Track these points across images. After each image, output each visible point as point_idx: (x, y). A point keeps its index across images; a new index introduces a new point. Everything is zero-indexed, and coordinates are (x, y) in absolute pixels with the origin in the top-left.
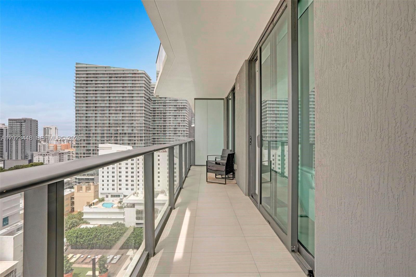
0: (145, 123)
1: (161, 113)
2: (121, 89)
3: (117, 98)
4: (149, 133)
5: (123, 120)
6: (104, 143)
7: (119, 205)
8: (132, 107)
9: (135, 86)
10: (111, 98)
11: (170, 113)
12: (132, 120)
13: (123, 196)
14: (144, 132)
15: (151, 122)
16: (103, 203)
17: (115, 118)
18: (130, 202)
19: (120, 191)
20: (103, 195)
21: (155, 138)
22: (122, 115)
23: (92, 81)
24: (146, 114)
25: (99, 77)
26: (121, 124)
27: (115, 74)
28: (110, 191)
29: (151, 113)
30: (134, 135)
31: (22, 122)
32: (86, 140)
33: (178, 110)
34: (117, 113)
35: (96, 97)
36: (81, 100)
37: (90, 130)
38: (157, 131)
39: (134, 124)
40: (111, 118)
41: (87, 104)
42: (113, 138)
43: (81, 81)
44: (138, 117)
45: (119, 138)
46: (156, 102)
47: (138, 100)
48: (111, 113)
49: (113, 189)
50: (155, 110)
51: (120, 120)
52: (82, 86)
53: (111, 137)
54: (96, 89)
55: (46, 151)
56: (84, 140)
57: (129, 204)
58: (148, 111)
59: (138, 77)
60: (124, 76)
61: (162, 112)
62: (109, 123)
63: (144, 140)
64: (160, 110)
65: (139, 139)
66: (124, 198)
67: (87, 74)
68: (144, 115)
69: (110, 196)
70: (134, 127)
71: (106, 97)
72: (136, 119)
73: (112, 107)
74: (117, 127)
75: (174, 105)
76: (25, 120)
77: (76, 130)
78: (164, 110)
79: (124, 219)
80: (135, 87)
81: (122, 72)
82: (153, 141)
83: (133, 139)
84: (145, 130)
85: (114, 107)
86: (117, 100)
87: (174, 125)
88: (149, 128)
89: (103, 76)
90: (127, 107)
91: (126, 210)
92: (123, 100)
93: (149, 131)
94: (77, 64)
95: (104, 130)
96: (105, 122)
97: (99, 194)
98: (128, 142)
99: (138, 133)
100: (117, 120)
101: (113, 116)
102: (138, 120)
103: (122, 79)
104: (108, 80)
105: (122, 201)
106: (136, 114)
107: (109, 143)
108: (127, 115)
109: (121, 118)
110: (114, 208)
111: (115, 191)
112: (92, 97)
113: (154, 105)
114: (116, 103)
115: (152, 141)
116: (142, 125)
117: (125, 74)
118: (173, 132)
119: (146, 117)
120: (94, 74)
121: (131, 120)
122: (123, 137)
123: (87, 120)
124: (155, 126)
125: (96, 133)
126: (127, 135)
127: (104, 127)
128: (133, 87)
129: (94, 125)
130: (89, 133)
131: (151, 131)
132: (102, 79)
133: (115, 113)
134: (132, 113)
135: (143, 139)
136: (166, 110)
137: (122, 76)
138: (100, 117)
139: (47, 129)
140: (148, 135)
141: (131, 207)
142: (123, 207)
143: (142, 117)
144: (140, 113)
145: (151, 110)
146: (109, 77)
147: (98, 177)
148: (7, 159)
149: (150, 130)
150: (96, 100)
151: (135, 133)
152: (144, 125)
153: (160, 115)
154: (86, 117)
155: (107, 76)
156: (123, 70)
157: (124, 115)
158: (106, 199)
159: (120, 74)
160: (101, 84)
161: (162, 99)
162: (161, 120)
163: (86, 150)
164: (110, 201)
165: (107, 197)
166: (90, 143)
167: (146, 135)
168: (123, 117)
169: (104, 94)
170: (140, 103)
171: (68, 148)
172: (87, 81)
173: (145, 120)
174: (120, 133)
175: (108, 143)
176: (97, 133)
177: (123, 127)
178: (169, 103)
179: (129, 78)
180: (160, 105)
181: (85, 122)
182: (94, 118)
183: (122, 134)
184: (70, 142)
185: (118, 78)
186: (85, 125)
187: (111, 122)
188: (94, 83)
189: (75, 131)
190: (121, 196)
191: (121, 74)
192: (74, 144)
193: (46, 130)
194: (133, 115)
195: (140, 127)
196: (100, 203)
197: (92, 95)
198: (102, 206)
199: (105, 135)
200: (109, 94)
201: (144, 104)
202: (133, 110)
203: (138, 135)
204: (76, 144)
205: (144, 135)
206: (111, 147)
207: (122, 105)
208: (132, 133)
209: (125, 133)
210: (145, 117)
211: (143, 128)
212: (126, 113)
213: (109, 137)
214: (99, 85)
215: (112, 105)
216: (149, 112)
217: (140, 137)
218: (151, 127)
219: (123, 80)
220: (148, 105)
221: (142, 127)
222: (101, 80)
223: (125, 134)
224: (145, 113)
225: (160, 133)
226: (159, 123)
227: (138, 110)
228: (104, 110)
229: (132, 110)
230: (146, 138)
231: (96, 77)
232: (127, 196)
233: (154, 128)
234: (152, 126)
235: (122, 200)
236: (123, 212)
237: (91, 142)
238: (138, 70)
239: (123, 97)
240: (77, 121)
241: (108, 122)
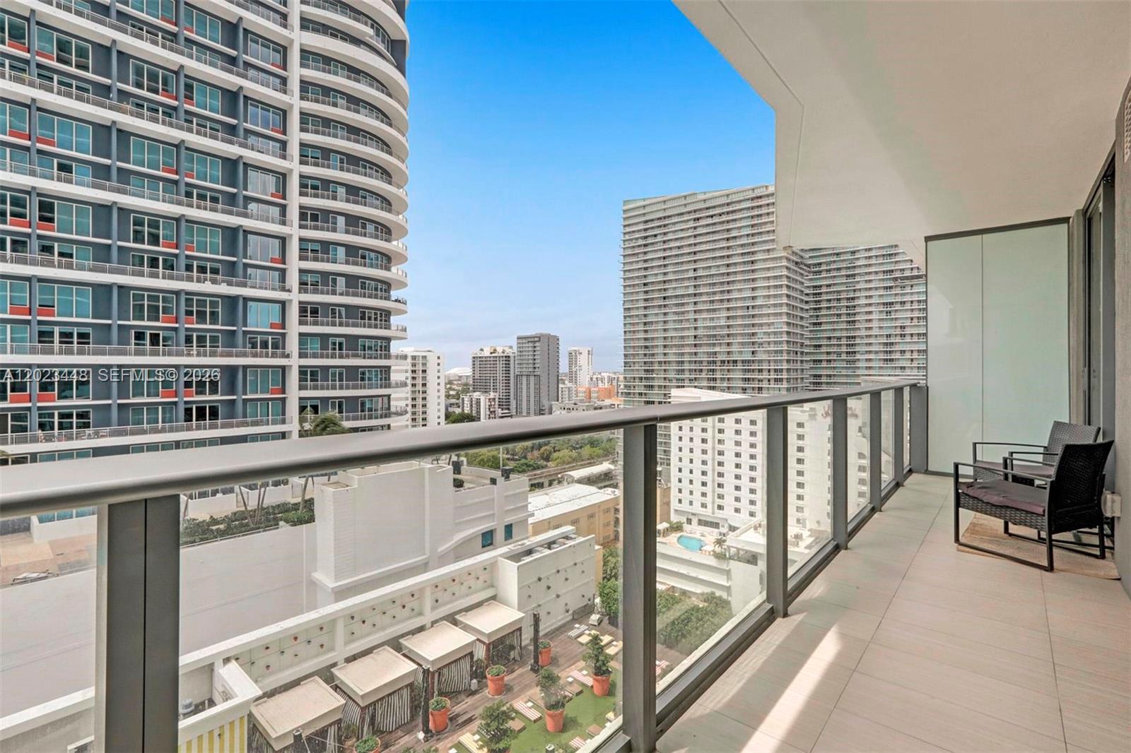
0: (788, 333)
1: (839, 300)
2: (724, 244)
3: (713, 271)
4: (802, 361)
5: (728, 327)
6: (683, 387)
7: (718, 549)
8: (753, 289)
9: (760, 231)
10: (700, 273)
11: (870, 297)
12: (753, 325)
13: (726, 525)
14: (785, 357)
15: (807, 327)
16: (679, 534)
17: (708, 322)
18: (745, 548)
19: (719, 514)
20: (678, 514)
21: (820, 376)
22: (725, 314)
23: (655, 236)
24: (793, 306)
25: (670, 224)
26: (722, 336)
27: (707, 208)
28: (697, 508)
29: (807, 302)
30: (759, 366)
31: (535, 342)
32: (645, 378)
33: (896, 286)
34: (714, 310)
35: (665, 274)
36: (634, 285)
37: (653, 355)
38: (828, 353)
39: (759, 336)
40: (700, 324)
41: (646, 292)
42: (703, 375)
43: (634, 241)
44: (768, 315)
45: (718, 375)
46: (823, 267)
47: (769, 269)
48: (700, 311)
49: (704, 506)
50: (821, 293)
51: (721, 327)
52: (637, 251)
53: (701, 371)
54: (664, 255)
55: (573, 402)
56: (641, 379)
57: (741, 553)
58: (796, 298)
59: (768, 205)
60: (731, 209)
61: (844, 296)
62: (695, 337)
63: (787, 379)
64: (834, 292)
65: (773, 376)
66: (731, 533)
67: (646, 222)
68: (785, 310)
69: (695, 521)
70: (759, 344)
71: (687, 270)
72: (765, 320)
73: (701, 294)
74: (714, 345)
75: (884, 272)
76: (540, 337)
77: (626, 356)
78: (848, 291)
79: (728, 589)
80: (761, 233)
81: (725, 200)
82: (814, 383)
83: (756, 376)
84: (789, 352)
85: (707, 294)
86: (713, 275)
87: (885, 332)
88: (802, 345)
89: (679, 220)
90: (740, 290)
91: (735, 566)
92: (728, 274)
93: (802, 353)
94: (625, 202)
95: (683, 354)
96: (686, 333)
97: (672, 511)
98: (741, 384)
99: (769, 361)
100: (714, 327)
101: (703, 318)
102: (769, 325)
103: (724, 218)
104: (691, 228)
105: (724, 541)
106: (764, 309)
107: (695, 387)
108: (740, 313)
109: (723, 322)
110: (704, 552)
111: (708, 511)
112: (656, 275)
113: (815, 279)
114: (710, 284)
115: (810, 383)
116: (782, 338)
117: (733, 205)
118: (882, 356)
119: (793, 315)
120: (660, 219)
121: (748, 325)
122: (728, 370)
123: (646, 331)
124: (819, 338)
125: (665, 362)
126: (740, 367)
127: (683, 346)
128: (753, 235)
129: (661, 343)
130: (652, 363)
131: (807, 353)
132: (677, 228)
133: (708, 311)
134: (753, 307)
135: (785, 376)
136: (855, 291)
137: (726, 209)
138: (675, 321)
139: (574, 354)
140: (799, 366)
141: (749, 562)
142: (725, 555)
143: (781, 314)
144: (775, 305)
145: (807, 294)
146: (695, 220)
147: (670, 469)
148: (515, 414)
149: (806, 351)
150: (665, 282)
151: (760, 361)
152: (785, 338)
153: (834, 307)
154: (645, 324)
155: (689, 218)
156: (728, 195)
157: (731, 314)
158: (686, 526)
159: (719, 206)
160: (676, 239)
161: (842, 258)
162: (838, 322)
163: (645, 401)
164: (695, 533)
165: (689, 521)
166: (652, 387)
167: (791, 366)
168: (728, 318)
169: (682, 263)
170: (774, 276)
171: (610, 397)
172: (646, 237)
173: (788, 324)
174: (723, 362)
175: (692, 386)
176: (669, 361)
177: (728, 344)
178: (866, 266)
179: (743, 212)
180: (834, 277)
181: (642, 335)
182: (660, 327)
183: (726, 364)
184: (615, 383)
185: (714, 218)
186: (642, 343)
187: (700, 332)
188: (660, 242)
189: (623, 357)
190: (723, 526)
191: (723, 205)
192: (622, 387)
193: (573, 357)
194: (756, 312)
195: (775, 343)
196: (673, 535)
197: (656, 271)
198: (677, 543)
199: (686, 367)
200: (695, 261)
201: (786, 279)
202: (756, 297)
203: (769, 366)
204: (625, 386)
205: (785, 366)
206: (699, 396)
207: (726, 288)
208: (753, 361)
209: (735, 362)
210: (790, 314)
211: (785, 347)
212: (736, 308)
213: (695, 370)
214: (672, 245)
215: (702, 290)
216: (802, 301)
217: (776, 370)
218: (807, 342)
219: (728, 222)
220: (796, 280)
221: (781, 342)
222: (676, 231)
223: (733, 363)
224: (789, 302)
225: (835, 360)
226: (834, 330)
227: (769, 296)
228: (683, 304)
229: (753, 298)
230: (793, 375)
231: (665, 226)
232: (738, 528)
233: (816, 346)
234: (810, 339)
235: (725, 538)
236: (727, 569)
237: (656, 383)
238: (767, 187)
239: (728, 265)
240: (628, 334)
241: (692, 333)
